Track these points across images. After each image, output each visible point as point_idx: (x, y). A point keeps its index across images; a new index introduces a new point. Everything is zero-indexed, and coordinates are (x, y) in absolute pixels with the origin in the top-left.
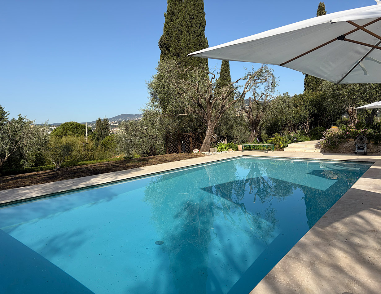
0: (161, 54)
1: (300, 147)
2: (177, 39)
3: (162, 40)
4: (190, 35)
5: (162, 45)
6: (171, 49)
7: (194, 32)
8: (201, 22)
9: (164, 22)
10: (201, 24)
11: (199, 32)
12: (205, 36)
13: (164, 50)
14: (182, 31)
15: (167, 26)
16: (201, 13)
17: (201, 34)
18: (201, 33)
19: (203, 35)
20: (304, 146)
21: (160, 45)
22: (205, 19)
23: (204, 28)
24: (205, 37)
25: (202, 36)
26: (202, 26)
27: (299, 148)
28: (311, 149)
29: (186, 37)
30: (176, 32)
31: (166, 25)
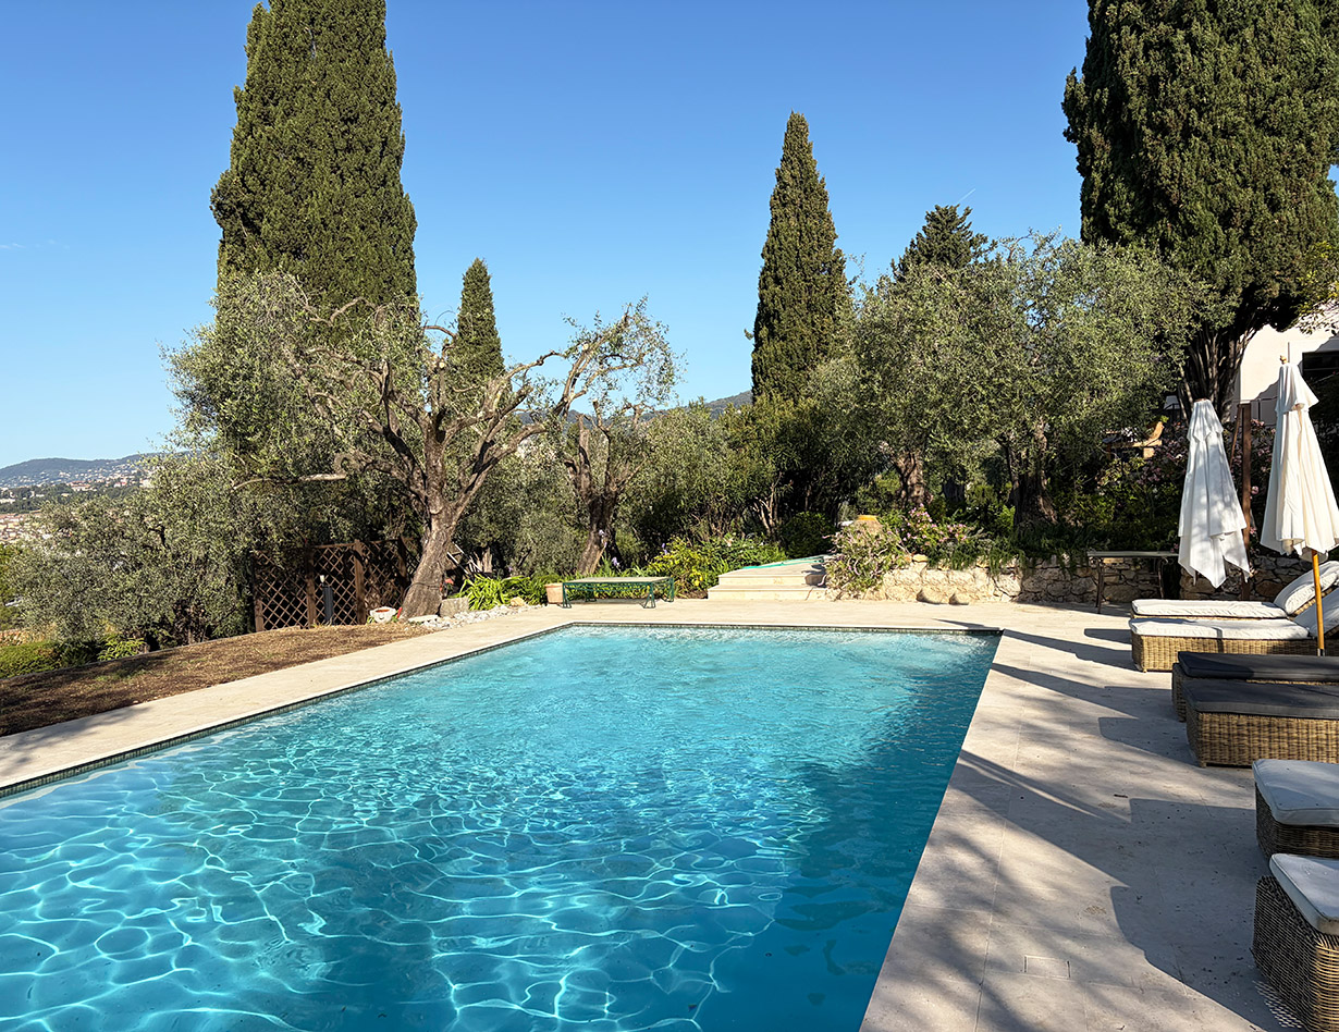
0: (223, 242)
1: (759, 584)
2: (291, 192)
3: (223, 191)
4: (343, 180)
5: (226, 207)
6: (265, 227)
7: (361, 170)
8: (387, 138)
9: (235, 125)
10: (384, 144)
11: (378, 172)
12: (401, 189)
13: (235, 228)
14: (309, 164)
15: (246, 138)
16: (384, 103)
17: (388, 181)
18: (386, 176)
19: (397, 186)
20: (771, 581)
21: (219, 206)
22: (399, 128)
23: (398, 158)
24: (402, 194)
25: (393, 190)
26: (391, 150)
27: (759, 589)
28: (796, 589)
29: (326, 186)
30: (287, 164)
31: (243, 134)
